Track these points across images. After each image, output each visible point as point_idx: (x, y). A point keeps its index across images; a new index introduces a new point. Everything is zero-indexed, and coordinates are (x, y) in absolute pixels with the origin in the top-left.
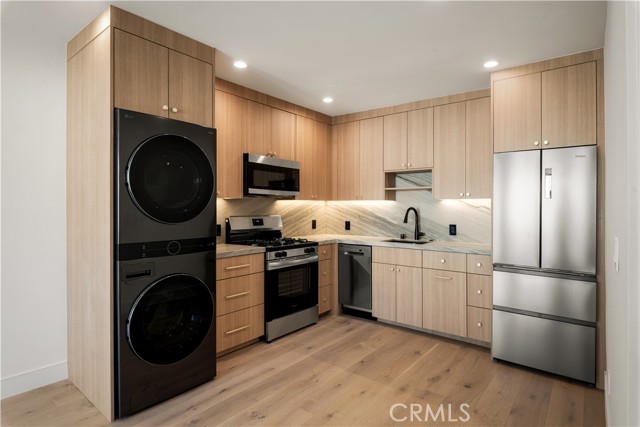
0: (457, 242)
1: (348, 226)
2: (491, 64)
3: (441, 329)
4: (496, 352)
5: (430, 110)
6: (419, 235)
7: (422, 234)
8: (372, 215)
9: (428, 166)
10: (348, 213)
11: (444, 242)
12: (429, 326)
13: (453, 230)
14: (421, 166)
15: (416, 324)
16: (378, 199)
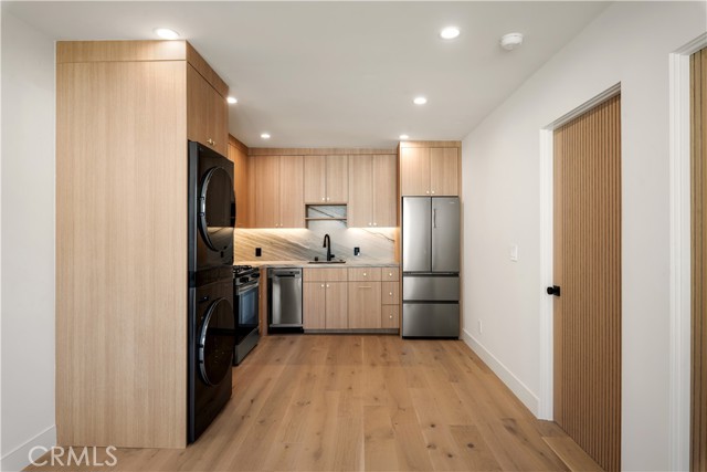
0: (359, 260)
1: (259, 252)
2: (404, 137)
3: (363, 326)
4: (406, 332)
5: (345, 157)
6: (330, 257)
7: (333, 256)
8: (285, 241)
9: (344, 201)
10: (258, 240)
11: (351, 261)
12: (353, 326)
13: (357, 250)
14: (338, 201)
15: (343, 326)
16: (298, 227)
